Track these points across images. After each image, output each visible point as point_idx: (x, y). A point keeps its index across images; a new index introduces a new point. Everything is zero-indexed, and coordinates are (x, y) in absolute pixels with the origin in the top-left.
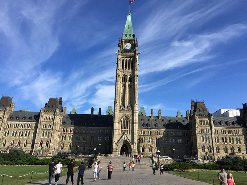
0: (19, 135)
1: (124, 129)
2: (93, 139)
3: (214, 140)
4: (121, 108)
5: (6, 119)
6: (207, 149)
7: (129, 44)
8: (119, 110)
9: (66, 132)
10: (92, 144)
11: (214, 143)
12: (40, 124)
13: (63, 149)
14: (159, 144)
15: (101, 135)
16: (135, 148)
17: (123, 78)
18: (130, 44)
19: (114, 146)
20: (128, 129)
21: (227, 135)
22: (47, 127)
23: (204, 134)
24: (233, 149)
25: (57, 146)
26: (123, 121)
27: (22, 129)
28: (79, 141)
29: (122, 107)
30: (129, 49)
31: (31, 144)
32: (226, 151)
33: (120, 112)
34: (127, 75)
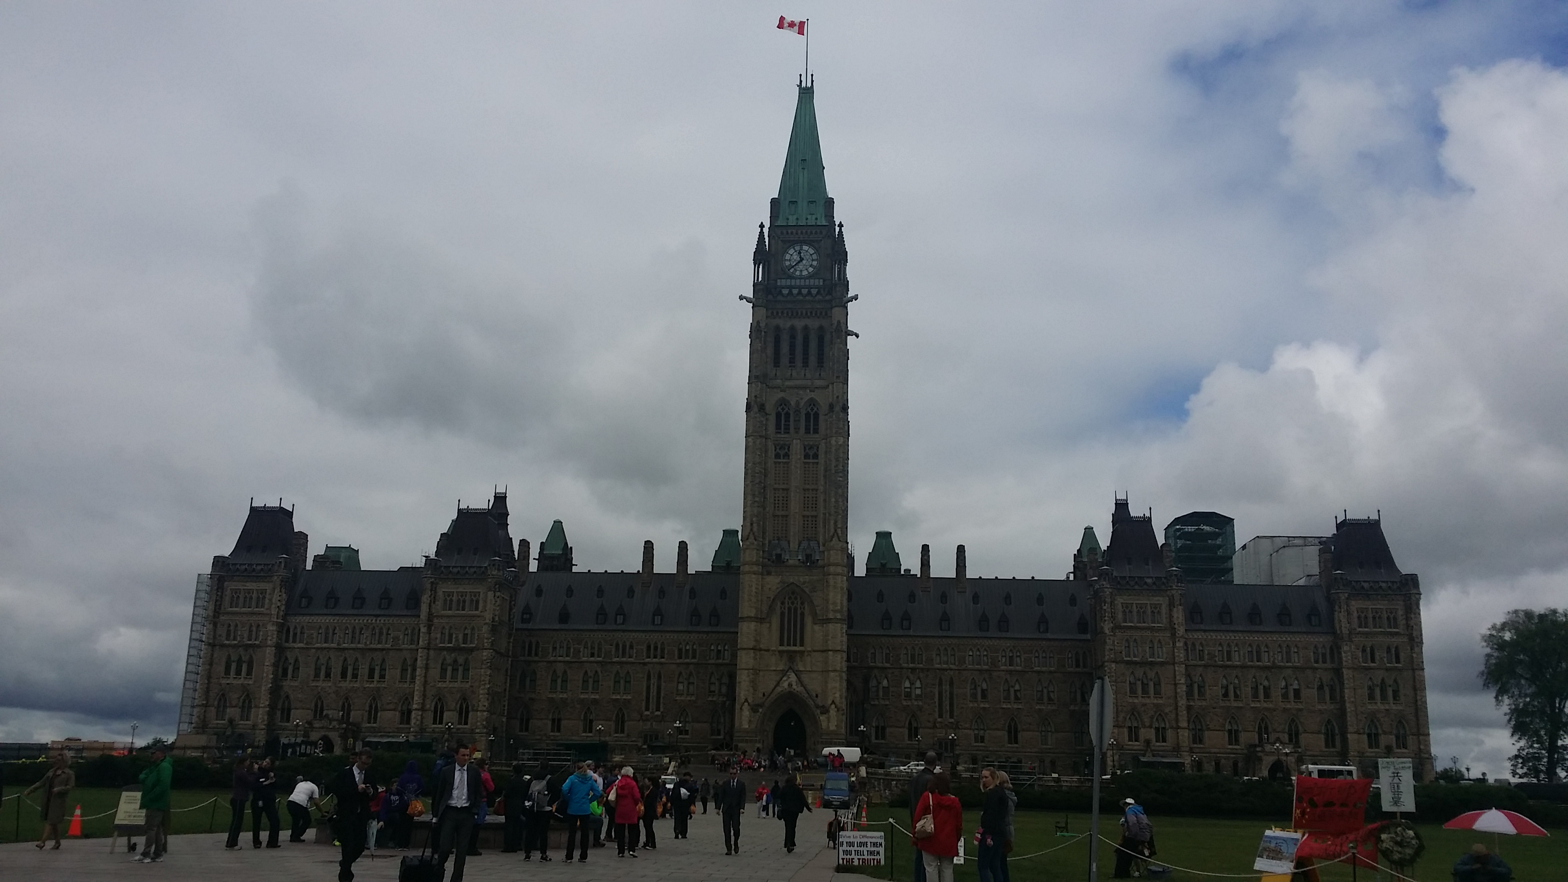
0: (344, 675)
1: (789, 645)
2: (659, 688)
3: (1182, 689)
4: (774, 553)
5: (283, 608)
6: (1151, 727)
7: (805, 248)
8: (764, 566)
9: (536, 655)
10: (652, 706)
11: (1180, 704)
12: (429, 627)
13: (527, 730)
14: (951, 705)
15: (692, 667)
16: (833, 727)
17: (778, 415)
18: (811, 251)
19: (744, 719)
20: (802, 645)
21: (1243, 667)
22: (457, 640)
23: (1142, 664)
24: (1263, 729)
25: (504, 720)
26: (782, 614)
27: (353, 649)
28: (597, 697)
29: (779, 551)
30: (803, 274)
31: (394, 710)
32: (1233, 736)
33: (769, 573)
34: (798, 403)
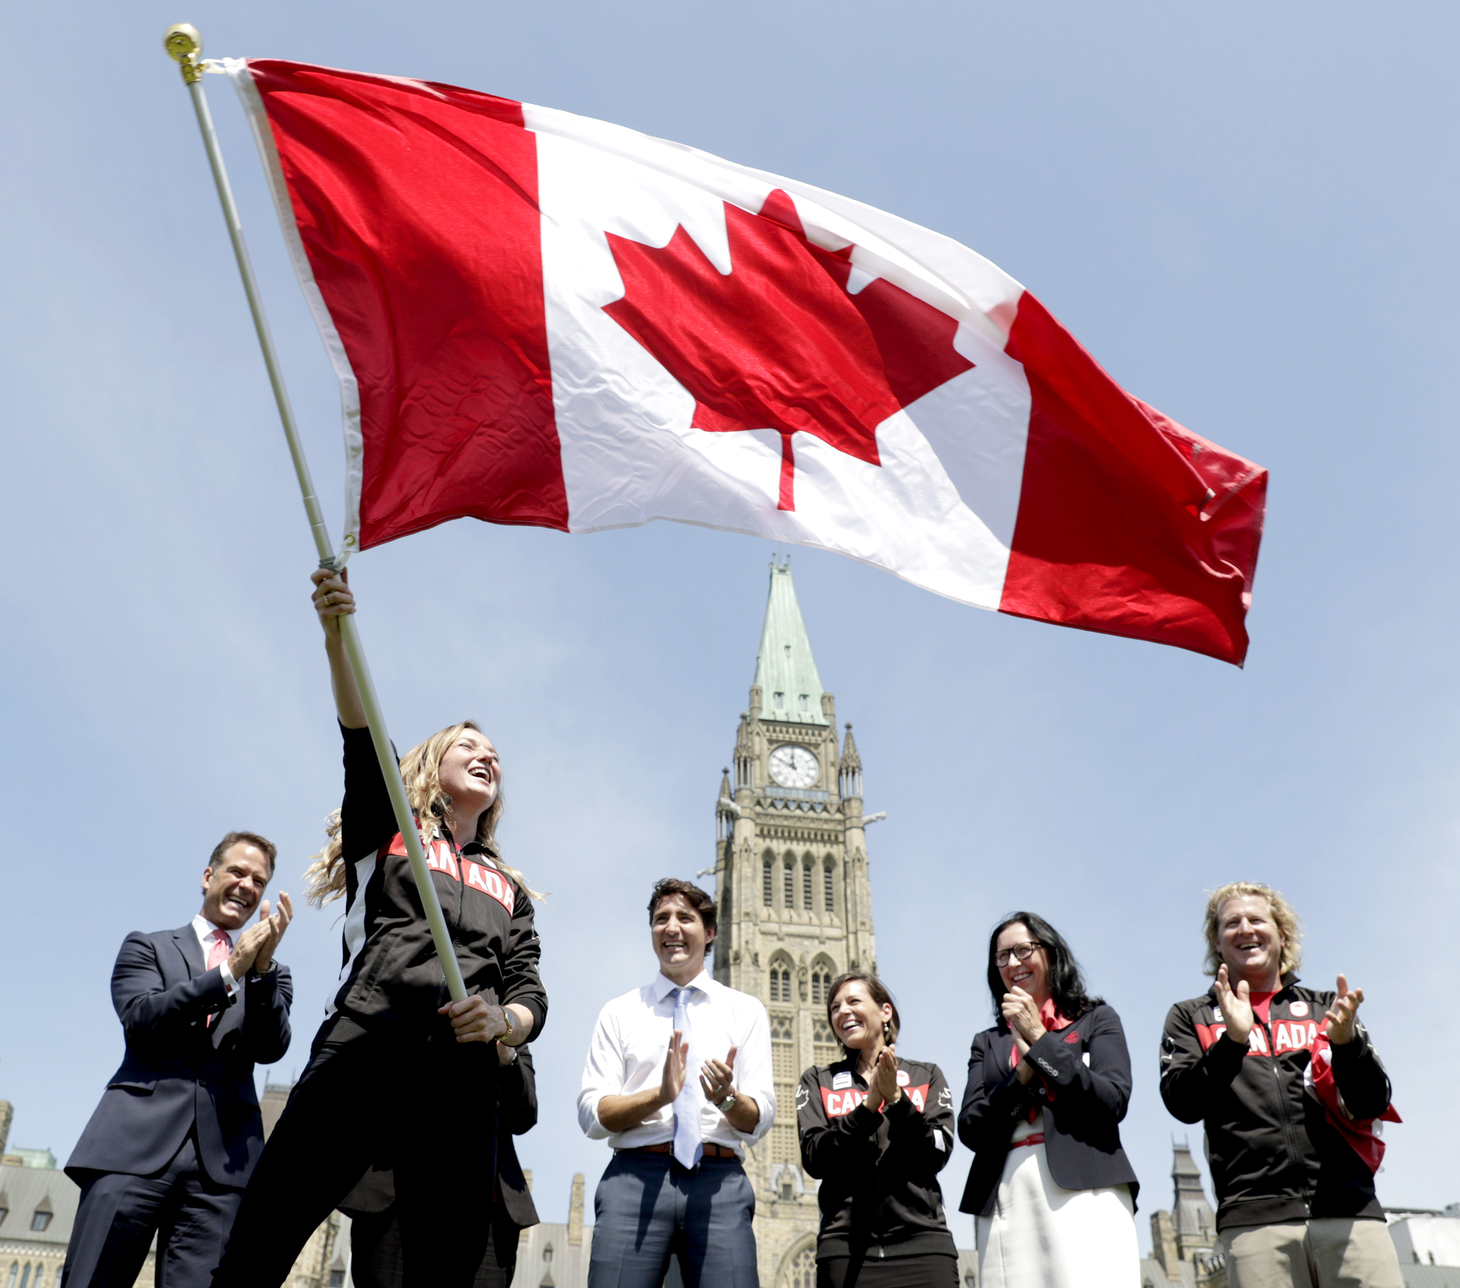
7: (798, 752)
8: (766, 1203)
17: (774, 972)
18: (809, 757)
29: (787, 1179)
30: (799, 784)
34: (802, 960)
